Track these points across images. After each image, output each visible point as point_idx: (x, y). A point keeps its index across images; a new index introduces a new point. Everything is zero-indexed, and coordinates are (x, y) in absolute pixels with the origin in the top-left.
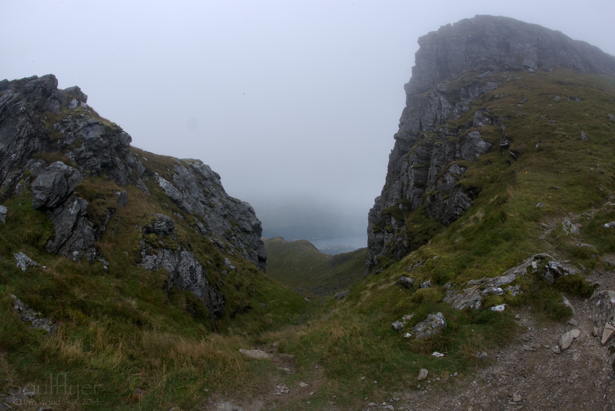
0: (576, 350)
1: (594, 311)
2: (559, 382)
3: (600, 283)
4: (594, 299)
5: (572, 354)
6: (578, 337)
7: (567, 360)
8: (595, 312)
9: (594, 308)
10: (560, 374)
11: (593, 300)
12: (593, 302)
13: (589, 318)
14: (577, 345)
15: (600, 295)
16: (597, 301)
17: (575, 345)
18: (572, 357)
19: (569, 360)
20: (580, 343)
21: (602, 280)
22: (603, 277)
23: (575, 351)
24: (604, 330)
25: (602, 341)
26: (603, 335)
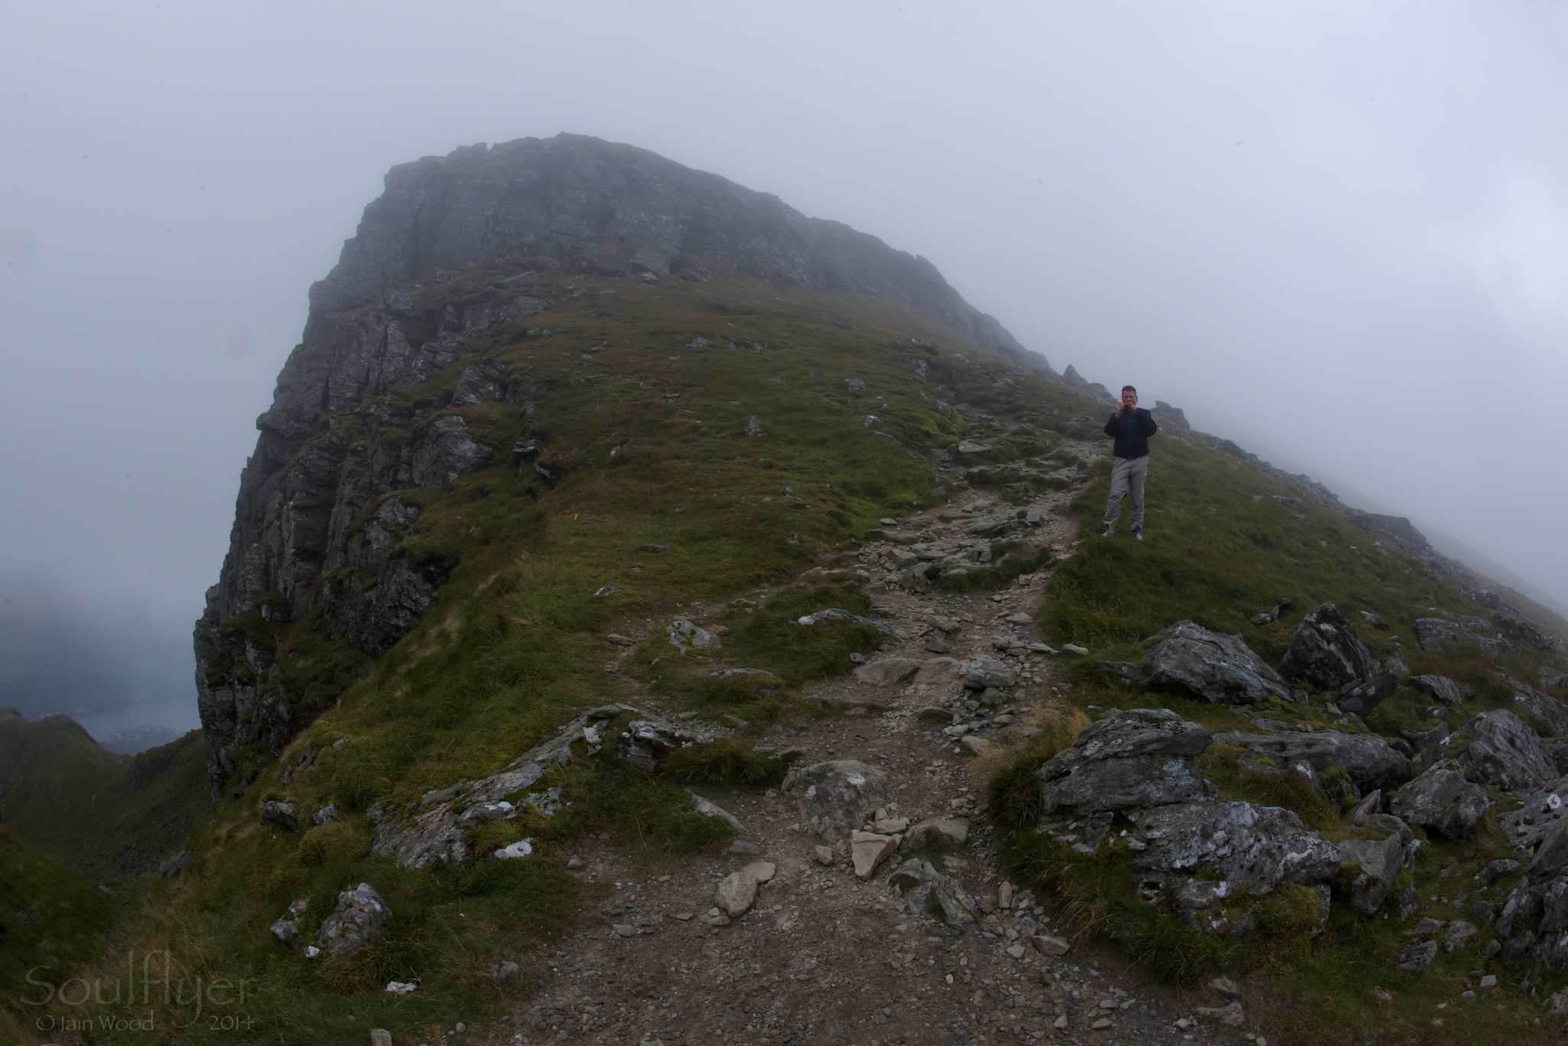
0: (778, 907)
1: (803, 812)
2: (762, 987)
3: (803, 749)
4: (793, 785)
5: (769, 919)
6: (773, 877)
7: (760, 935)
8: (809, 813)
9: (801, 806)
10: (755, 970)
11: (793, 789)
12: (794, 792)
13: (793, 830)
14: (776, 895)
15: (809, 774)
16: (806, 789)
17: (770, 898)
18: (773, 924)
19: (768, 932)
20: (784, 890)
21: (810, 741)
22: (811, 733)
23: (776, 911)
24: (855, 847)
25: (858, 872)
26: (853, 859)
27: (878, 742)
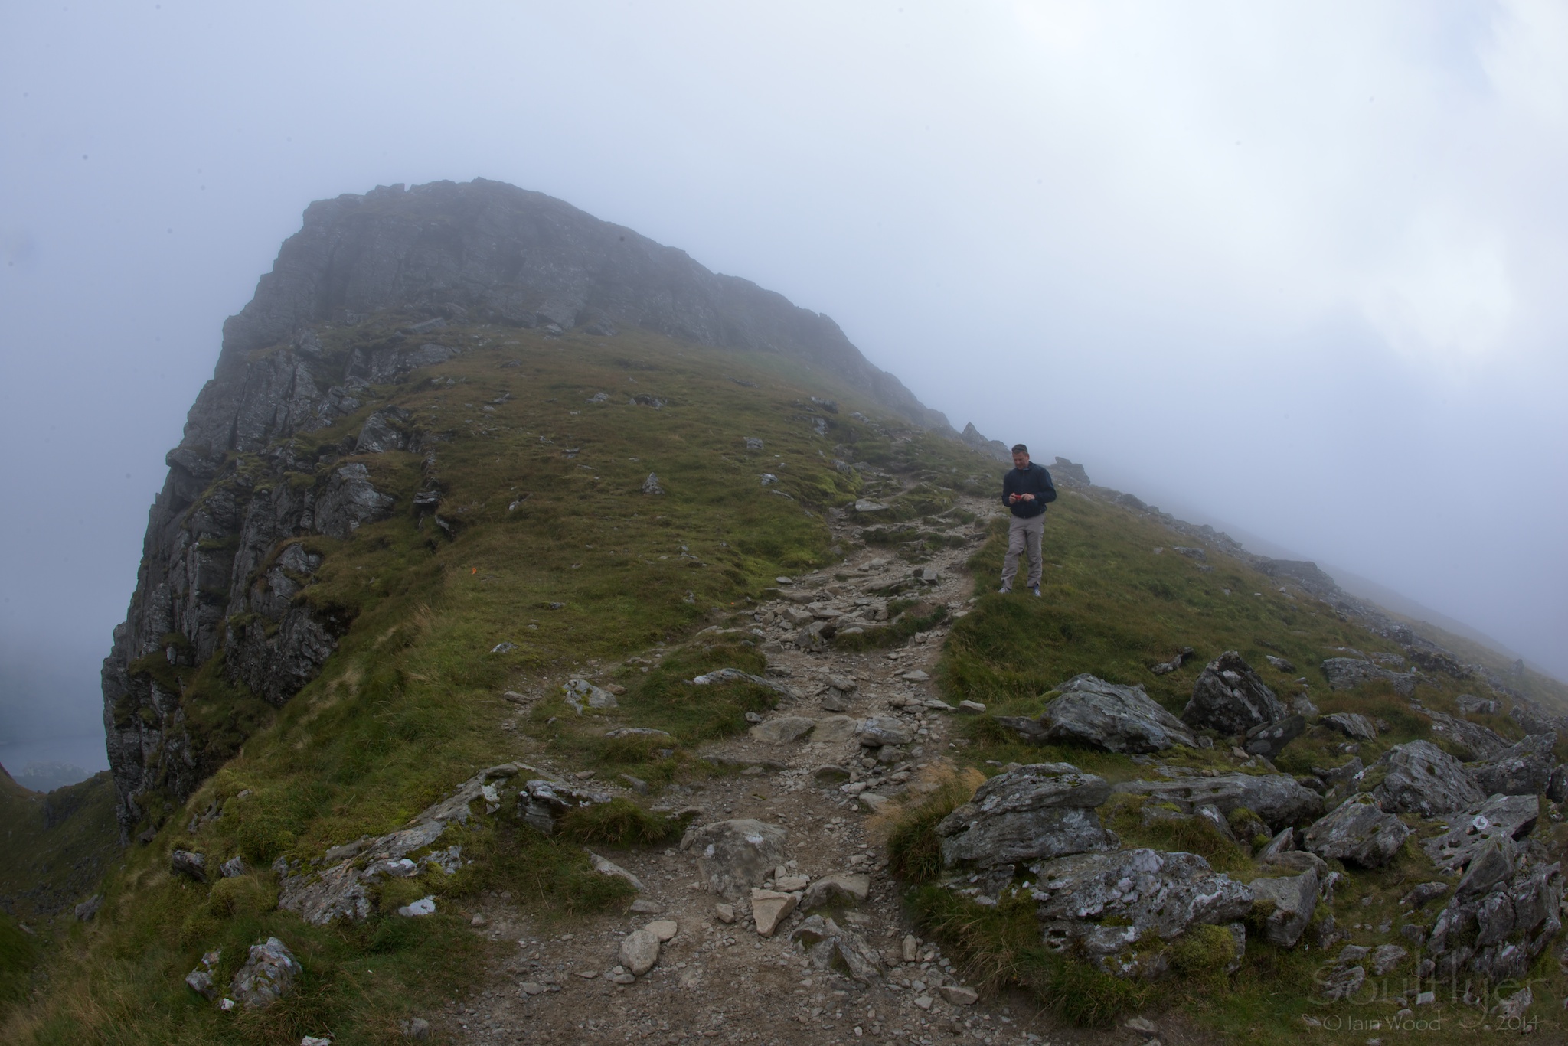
0: (682, 965)
1: (702, 870)
3: (701, 809)
4: (691, 844)
5: (674, 977)
6: (676, 935)
7: (666, 992)
8: (708, 872)
9: (700, 865)
10: (663, 1026)
11: (692, 848)
12: (693, 851)
13: (693, 889)
14: (679, 953)
15: (707, 833)
16: (705, 848)
17: (673, 956)
18: (677, 982)
19: (673, 989)
20: (687, 947)
21: (707, 800)
22: (708, 793)
23: (680, 969)
24: (755, 905)
25: (759, 929)
26: (754, 916)
27: (775, 800)
